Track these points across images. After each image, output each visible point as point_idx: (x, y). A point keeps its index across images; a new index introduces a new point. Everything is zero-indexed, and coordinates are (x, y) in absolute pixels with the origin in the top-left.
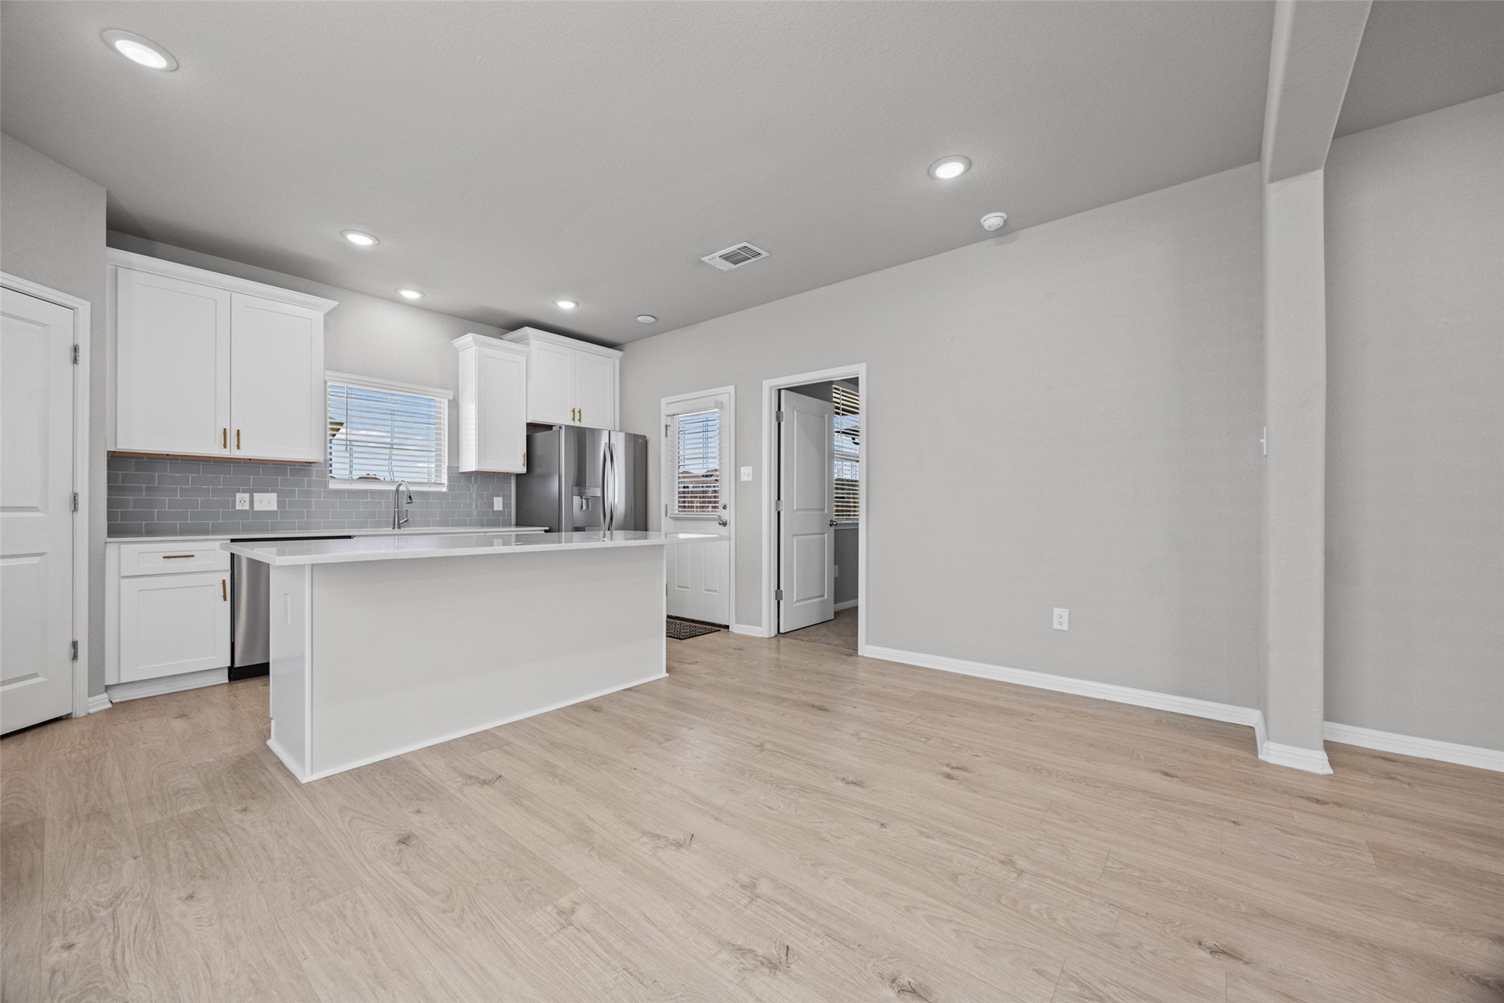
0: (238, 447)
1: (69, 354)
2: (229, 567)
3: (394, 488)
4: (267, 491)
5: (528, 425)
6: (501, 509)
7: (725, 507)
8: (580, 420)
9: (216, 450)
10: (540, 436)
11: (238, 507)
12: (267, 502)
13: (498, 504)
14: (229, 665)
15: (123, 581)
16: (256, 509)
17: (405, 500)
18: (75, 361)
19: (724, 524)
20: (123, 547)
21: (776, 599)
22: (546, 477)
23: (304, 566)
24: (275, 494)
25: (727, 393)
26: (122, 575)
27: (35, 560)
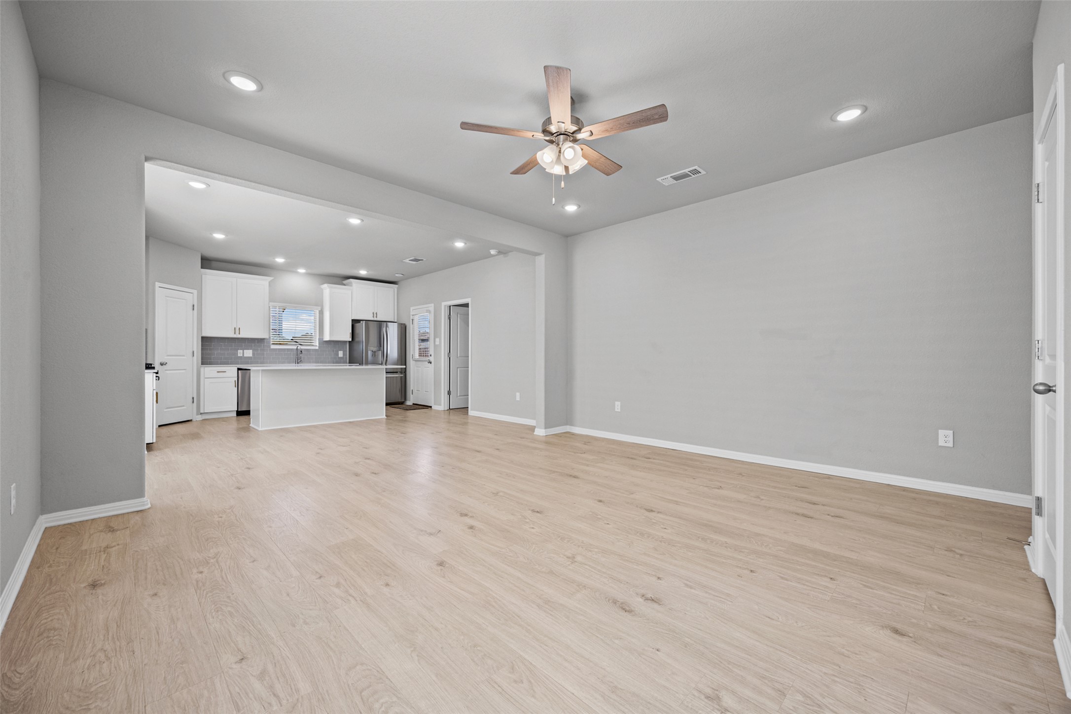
0: (239, 334)
1: (192, 307)
2: (236, 376)
3: (296, 348)
4: (248, 349)
5: (352, 320)
6: (342, 356)
7: (431, 356)
8: (376, 317)
9: (232, 335)
10: (357, 325)
11: (239, 355)
12: (248, 353)
13: (341, 354)
14: (236, 410)
15: (206, 379)
16: (245, 356)
17: (299, 352)
18: (193, 309)
19: (431, 363)
20: (206, 368)
21: (448, 394)
22: (359, 342)
23: (259, 370)
24: (251, 351)
25: (431, 307)
26: (206, 377)
27: (184, 371)
